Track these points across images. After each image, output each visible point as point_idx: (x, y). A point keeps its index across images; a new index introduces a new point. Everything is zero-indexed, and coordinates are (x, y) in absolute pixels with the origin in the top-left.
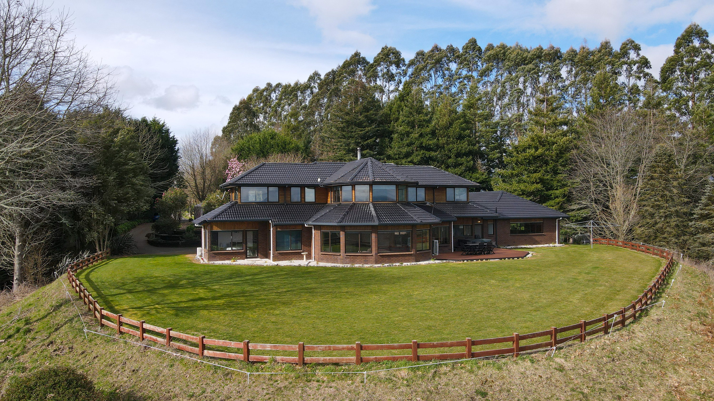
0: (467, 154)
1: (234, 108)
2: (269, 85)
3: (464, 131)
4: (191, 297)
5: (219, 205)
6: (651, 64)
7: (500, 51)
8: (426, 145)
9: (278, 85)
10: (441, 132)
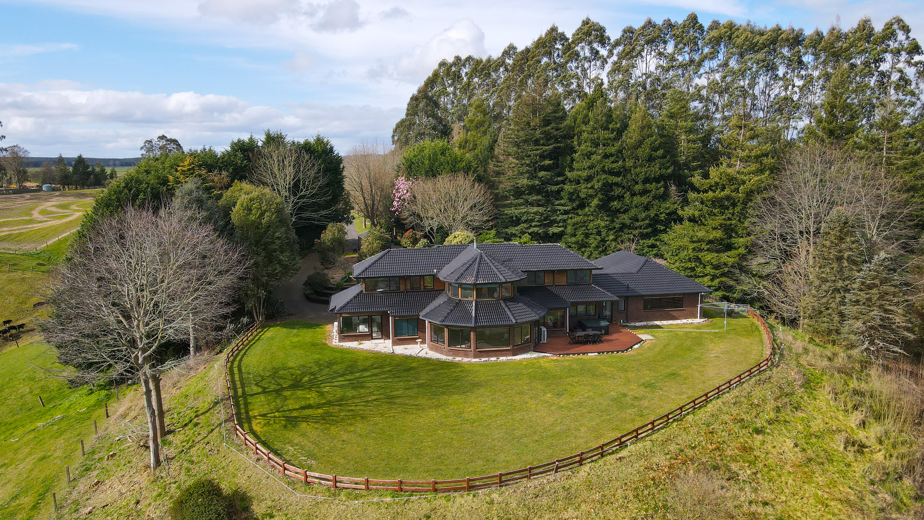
0: (657, 180)
1: (411, 99)
2: (458, 58)
3: (656, 151)
4: (303, 403)
5: (370, 255)
6: (923, 49)
7: (726, 32)
8: (608, 169)
9: (469, 58)
10: (629, 152)
